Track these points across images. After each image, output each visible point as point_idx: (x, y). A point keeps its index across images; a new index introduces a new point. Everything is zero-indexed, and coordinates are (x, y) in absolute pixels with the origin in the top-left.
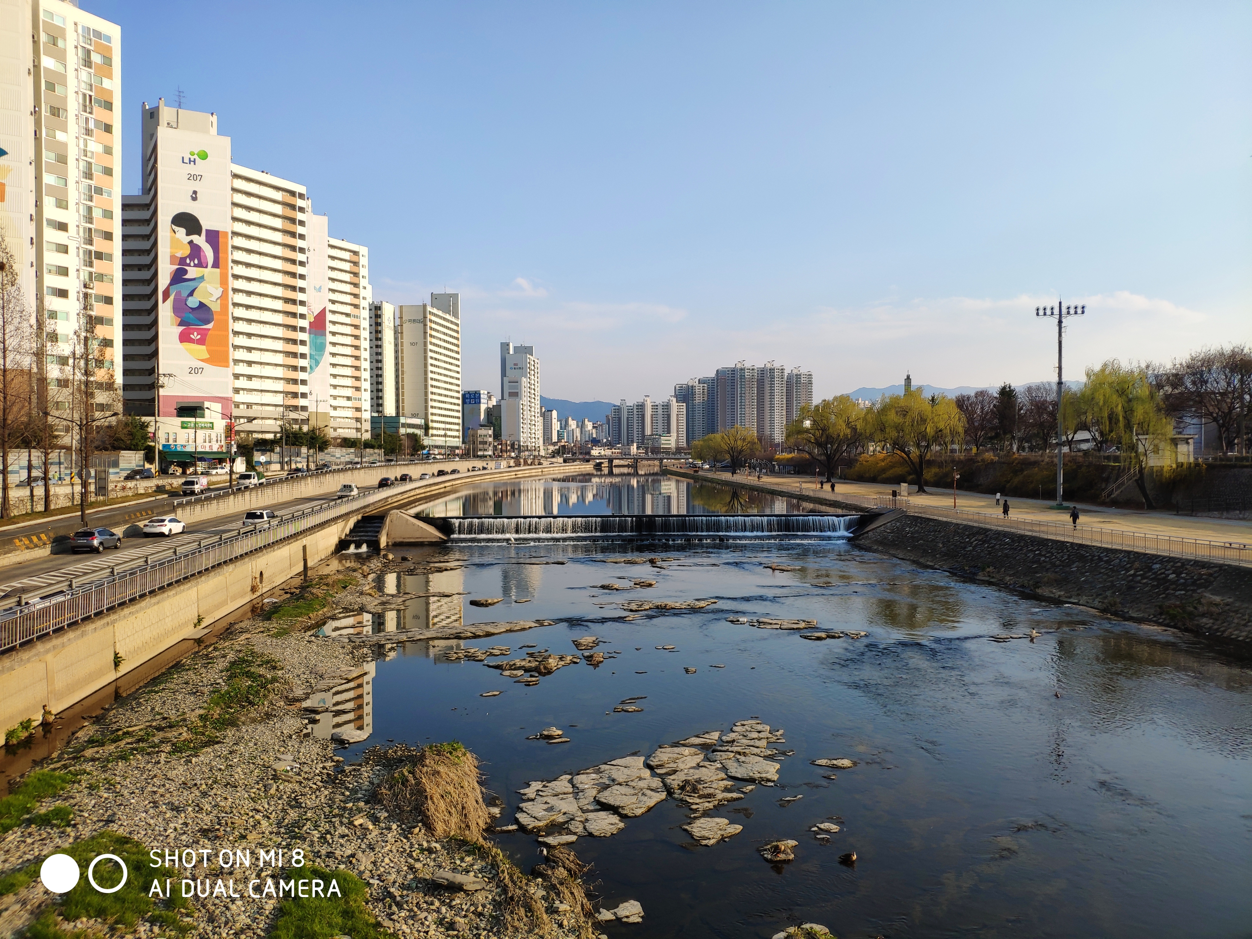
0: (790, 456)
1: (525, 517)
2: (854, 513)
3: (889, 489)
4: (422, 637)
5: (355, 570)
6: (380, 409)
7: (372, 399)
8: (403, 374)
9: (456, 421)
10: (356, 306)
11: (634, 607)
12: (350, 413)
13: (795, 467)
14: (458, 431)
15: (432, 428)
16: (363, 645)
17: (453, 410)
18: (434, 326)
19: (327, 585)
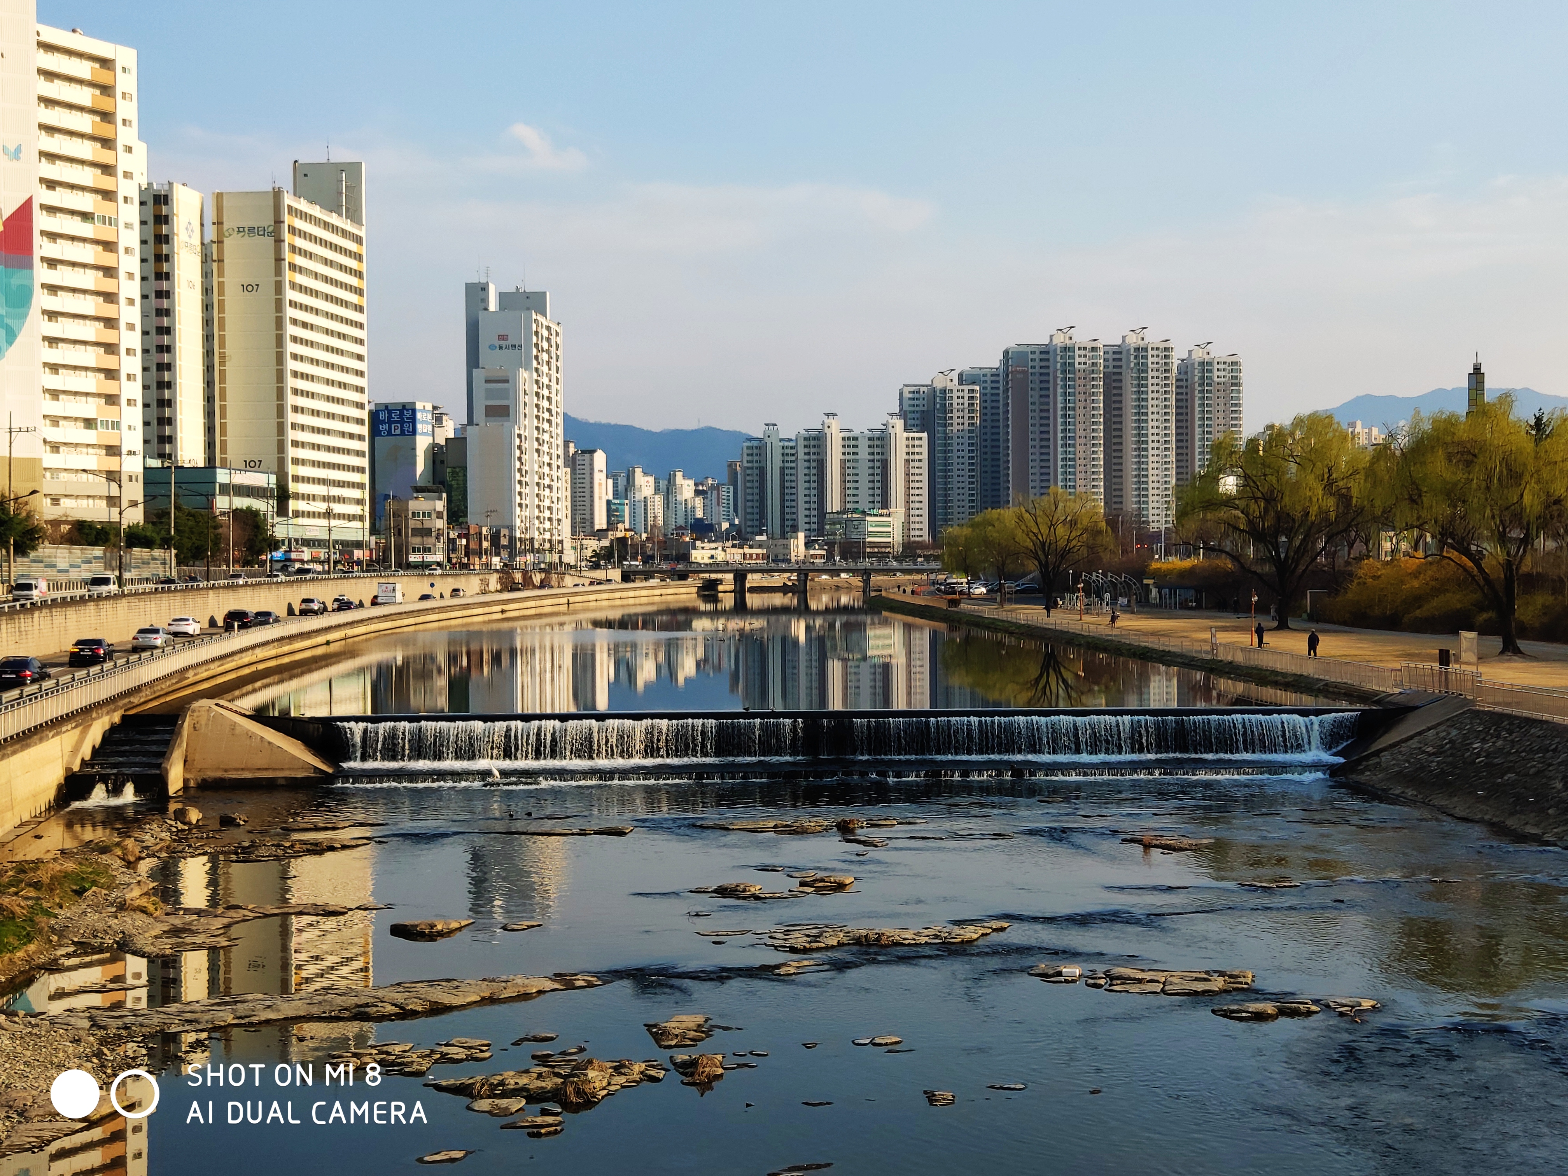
0: (1188, 563)
1: (526, 718)
2: (1344, 705)
3: (1431, 645)
4: (272, 1016)
5: (104, 850)
6: (168, 448)
7: (146, 424)
8: (222, 363)
9: (356, 477)
10: (108, 195)
11: (799, 940)
12: (94, 460)
13: (1198, 591)
14: (359, 502)
15: (297, 496)
16: (127, 1033)
17: (348, 452)
18: (299, 242)
19: (37, 886)
